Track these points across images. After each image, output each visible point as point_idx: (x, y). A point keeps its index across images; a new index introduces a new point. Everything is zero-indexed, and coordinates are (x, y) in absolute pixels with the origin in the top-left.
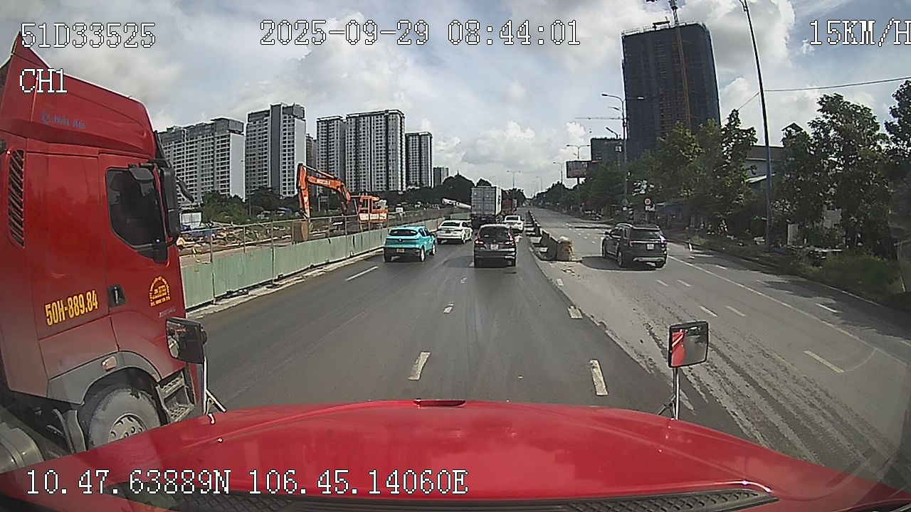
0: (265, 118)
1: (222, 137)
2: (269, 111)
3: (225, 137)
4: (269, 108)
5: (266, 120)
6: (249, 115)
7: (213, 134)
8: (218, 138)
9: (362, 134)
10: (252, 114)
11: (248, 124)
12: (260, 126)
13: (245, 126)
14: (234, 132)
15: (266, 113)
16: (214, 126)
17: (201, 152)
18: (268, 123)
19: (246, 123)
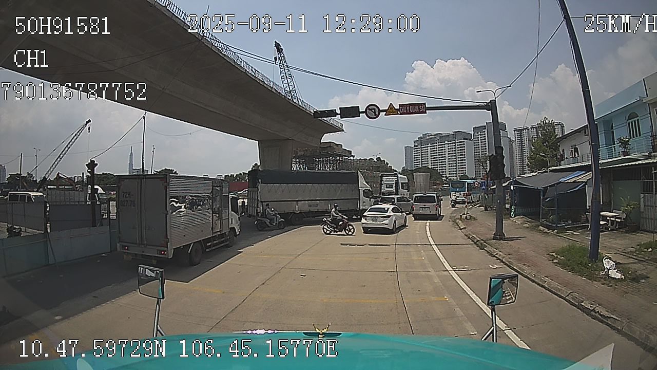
0: (484, 130)
1: (460, 142)
2: (485, 126)
3: (462, 142)
4: (486, 124)
5: (485, 132)
6: (474, 128)
7: (454, 140)
8: (458, 143)
10: (476, 128)
11: (474, 134)
12: (481, 135)
13: (472, 135)
14: (466, 139)
15: (484, 127)
16: (454, 136)
17: (448, 150)
18: (486, 133)
19: (473, 133)
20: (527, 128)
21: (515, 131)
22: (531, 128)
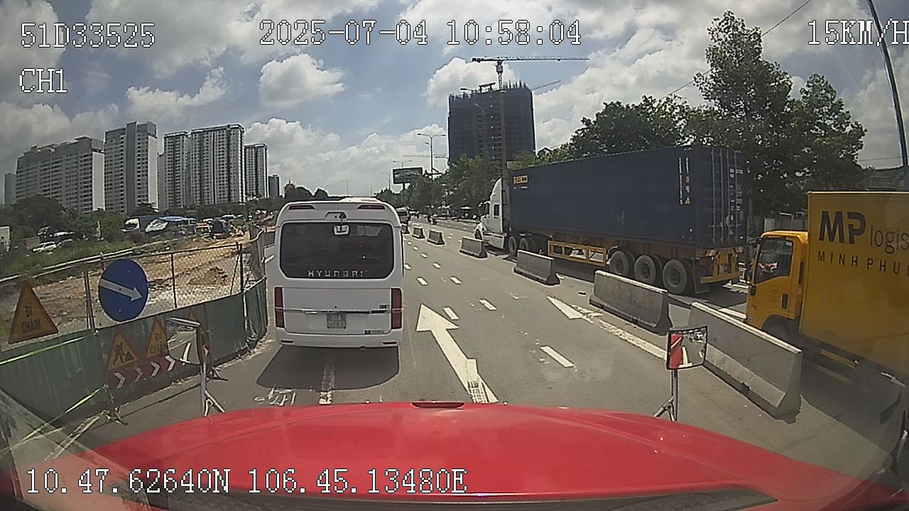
1: (85, 156)
2: (124, 129)
3: (87, 156)
4: (125, 126)
5: (122, 138)
7: (77, 154)
9: (205, 149)
10: (109, 132)
11: (106, 142)
12: (117, 144)
13: (103, 144)
15: (123, 131)
16: (77, 145)
17: (65, 171)
18: (124, 140)
19: (104, 141)
20: (185, 134)
21: (165, 138)
22: (192, 133)
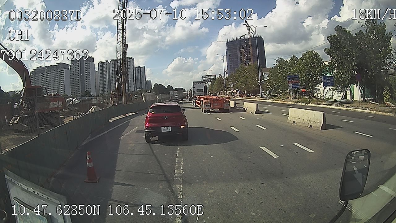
0: (78, 62)
6: (71, 61)
8: (59, 71)
11: (71, 65)
12: (76, 66)
14: (65, 68)
16: (57, 66)
17: (52, 77)
20: (107, 62)
21: (98, 63)
22: (111, 61)
